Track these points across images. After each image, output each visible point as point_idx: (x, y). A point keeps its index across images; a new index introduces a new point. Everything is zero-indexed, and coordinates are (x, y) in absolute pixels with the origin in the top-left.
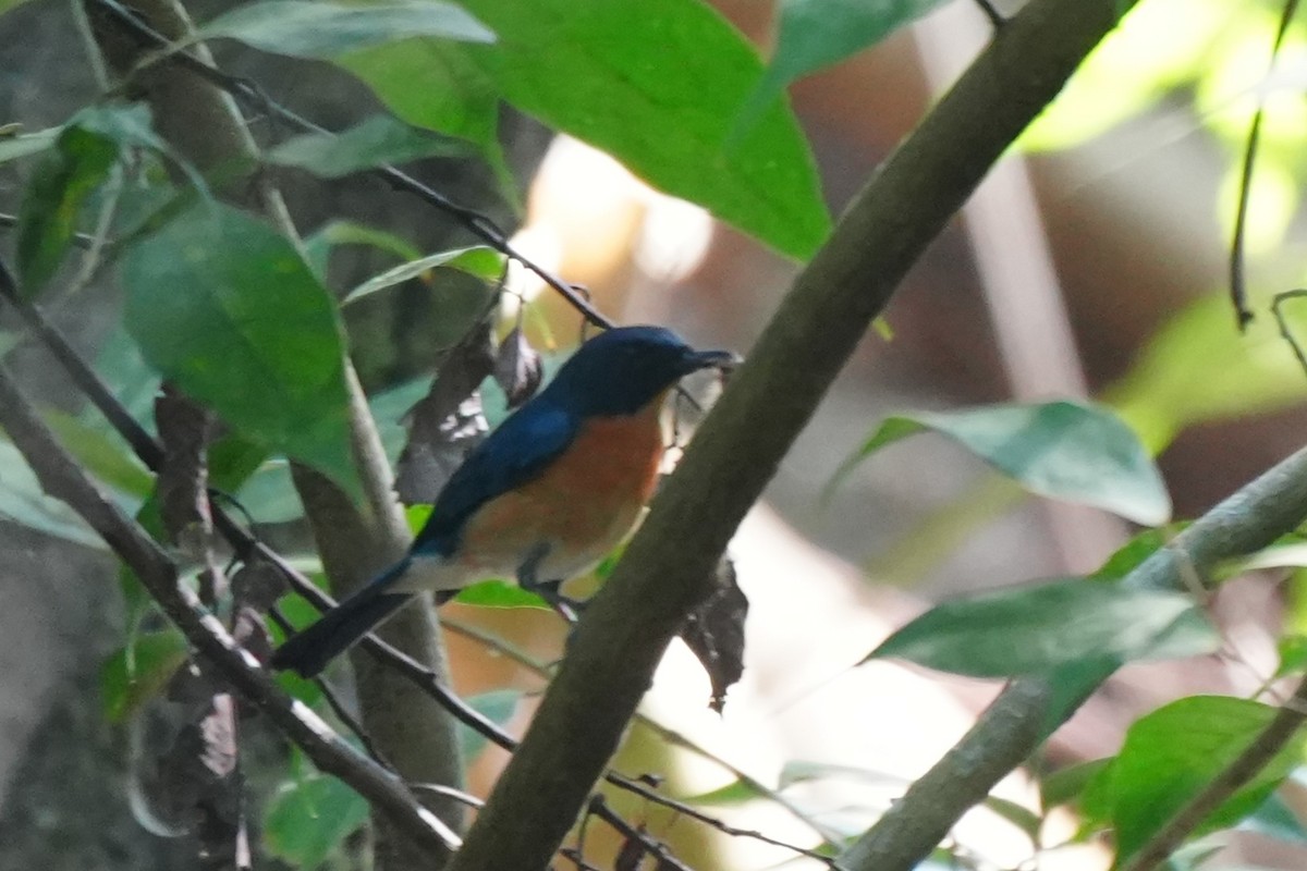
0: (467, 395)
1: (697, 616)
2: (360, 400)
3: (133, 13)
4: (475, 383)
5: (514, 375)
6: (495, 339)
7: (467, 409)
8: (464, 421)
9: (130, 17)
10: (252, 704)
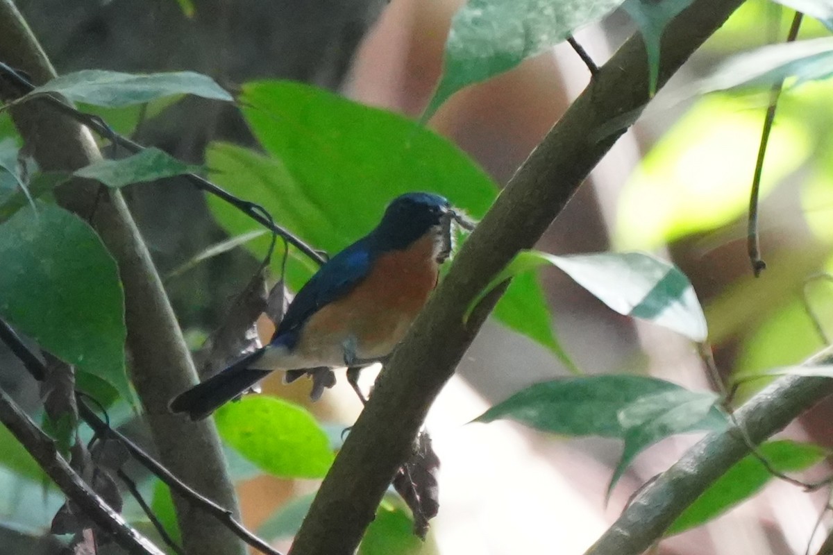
0: (251, 326)
1: (405, 470)
2: (178, 330)
3: (18, 72)
4: (254, 317)
5: (280, 311)
6: (267, 288)
7: (250, 335)
8: (249, 343)
9: (17, 75)
10: (107, 535)
